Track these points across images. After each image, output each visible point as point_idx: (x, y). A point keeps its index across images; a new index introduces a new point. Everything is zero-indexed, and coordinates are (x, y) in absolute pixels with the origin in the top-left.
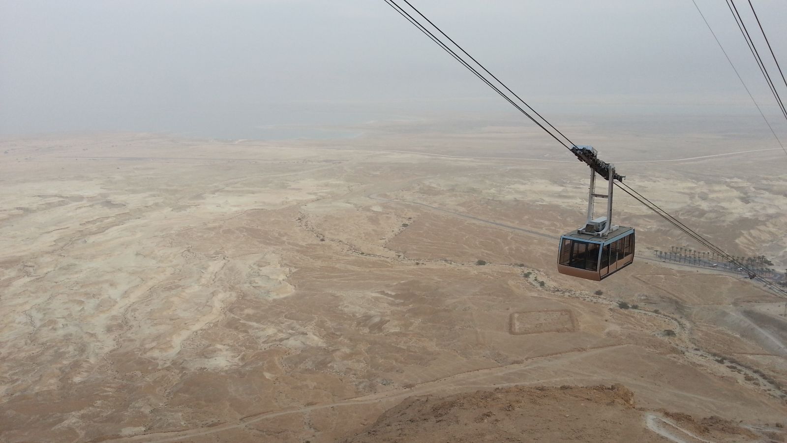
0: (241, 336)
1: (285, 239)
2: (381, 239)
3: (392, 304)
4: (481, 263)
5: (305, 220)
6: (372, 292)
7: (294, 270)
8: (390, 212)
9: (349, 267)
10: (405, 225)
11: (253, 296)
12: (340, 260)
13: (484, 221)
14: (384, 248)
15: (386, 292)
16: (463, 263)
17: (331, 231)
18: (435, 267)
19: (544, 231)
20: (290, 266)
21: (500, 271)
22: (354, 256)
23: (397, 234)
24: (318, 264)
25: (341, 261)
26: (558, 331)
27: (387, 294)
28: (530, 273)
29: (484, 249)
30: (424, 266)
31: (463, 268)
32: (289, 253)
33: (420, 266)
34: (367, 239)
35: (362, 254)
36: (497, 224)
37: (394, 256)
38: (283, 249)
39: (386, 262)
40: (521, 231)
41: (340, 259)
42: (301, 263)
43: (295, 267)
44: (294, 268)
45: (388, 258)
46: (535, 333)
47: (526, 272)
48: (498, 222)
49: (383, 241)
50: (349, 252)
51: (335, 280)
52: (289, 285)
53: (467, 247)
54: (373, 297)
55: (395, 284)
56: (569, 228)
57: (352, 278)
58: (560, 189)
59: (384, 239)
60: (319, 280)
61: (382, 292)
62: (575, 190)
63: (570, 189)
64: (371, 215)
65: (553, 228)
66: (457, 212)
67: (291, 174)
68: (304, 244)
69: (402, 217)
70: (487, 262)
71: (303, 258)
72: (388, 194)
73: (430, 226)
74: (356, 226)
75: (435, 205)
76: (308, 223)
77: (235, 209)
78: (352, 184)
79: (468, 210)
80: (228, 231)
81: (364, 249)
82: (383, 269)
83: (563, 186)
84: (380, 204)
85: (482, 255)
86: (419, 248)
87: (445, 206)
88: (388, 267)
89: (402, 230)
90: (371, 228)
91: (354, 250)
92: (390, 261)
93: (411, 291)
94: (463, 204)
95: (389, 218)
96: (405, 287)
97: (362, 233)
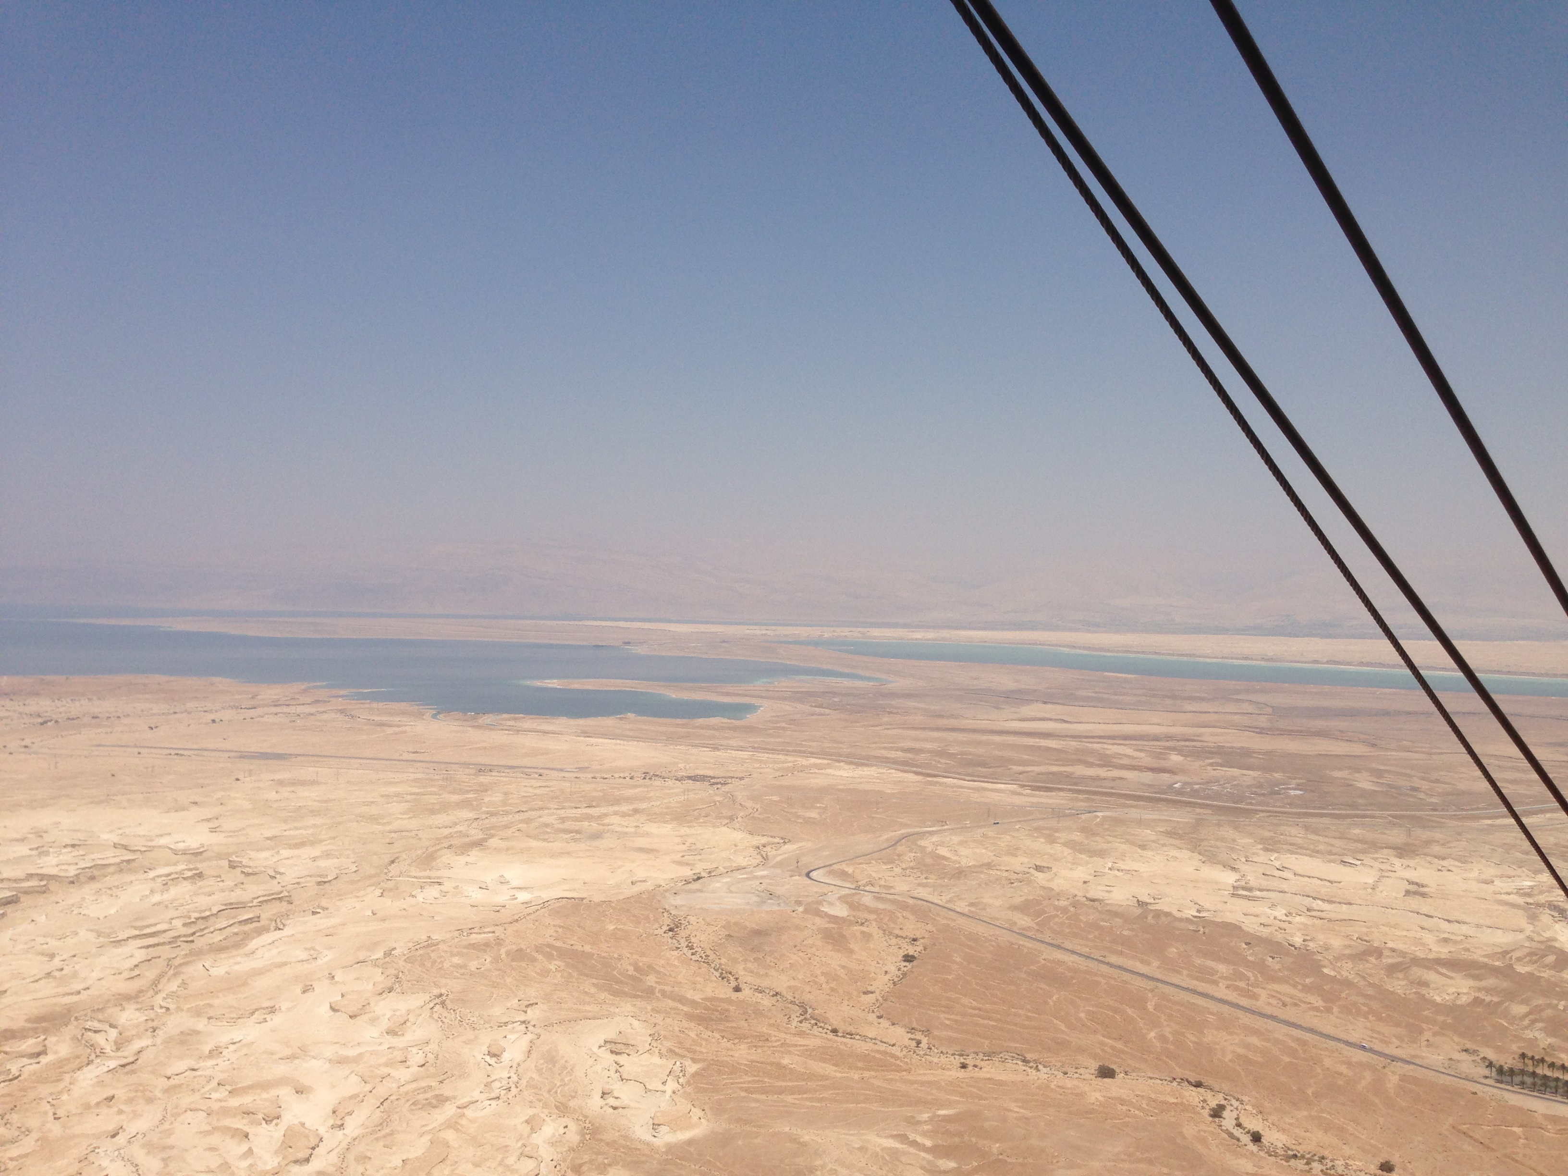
1: (651, 980)
2: (865, 993)
4: (1106, 1073)
5: (683, 933)
6: (880, 1135)
7: (692, 1068)
8: (867, 920)
9: (815, 1066)
10: (908, 958)
11: (617, 1134)
12: (789, 1046)
13: (1080, 955)
14: (880, 1017)
15: (912, 1137)
16: (1064, 1070)
17: (750, 967)
18: (1003, 1077)
19: (1221, 991)
20: (683, 1057)
21: (1153, 1096)
22: (817, 1039)
23: (896, 979)
24: (743, 1053)
25: (791, 1049)
27: (914, 1143)
28: (1221, 1108)
29: (1103, 1036)
30: (977, 1074)
31: (1069, 1083)
32: (668, 1020)
33: (970, 1073)
34: (832, 989)
35: (835, 1031)
36: (1112, 965)
37: (907, 1042)
38: (656, 1011)
39: (893, 1056)
40: (1172, 989)
41: (788, 1041)
42: (704, 1050)
43: (694, 1061)
44: (690, 1062)
45: (893, 1045)
47: (1213, 1103)
48: (1113, 959)
49: (870, 998)
50: (803, 1024)
51: (790, 1099)
52: (695, 1109)
53: (1062, 1027)
54: (883, 1149)
55: (925, 1116)
56: (1276, 987)
57: (826, 1094)
58: (1229, 878)
59: (872, 993)
60: (754, 1096)
61: (903, 1138)
62: (1264, 882)
63: (1253, 880)
64: (827, 926)
65: (1242, 984)
66: (1015, 929)
67: (625, 808)
68: (698, 997)
69: (897, 936)
70: (1117, 1070)
71: (705, 1036)
72: (850, 870)
73: (965, 963)
74: (801, 954)
75: (962, 906)
76: (693, 940)
77: (523, 896)
78: (764, 840)
79: (1037, 924)
80: (519, 955)
81: (835, 1019)
82: (890, 1075)
83: (1233, 869)
84: (840, 898)
85: (1103, 1050)
86: (956, 1021)
87: (985, 909)
88: (899, 1070)
89: (905, 969)
90: (835, 960)
91: (813, 1022)
92: (900, 1055)
93: (966, 1138)
94: (1024, 908)
95: (867, 937)
96: (952, 1127)
97: (819, 972)
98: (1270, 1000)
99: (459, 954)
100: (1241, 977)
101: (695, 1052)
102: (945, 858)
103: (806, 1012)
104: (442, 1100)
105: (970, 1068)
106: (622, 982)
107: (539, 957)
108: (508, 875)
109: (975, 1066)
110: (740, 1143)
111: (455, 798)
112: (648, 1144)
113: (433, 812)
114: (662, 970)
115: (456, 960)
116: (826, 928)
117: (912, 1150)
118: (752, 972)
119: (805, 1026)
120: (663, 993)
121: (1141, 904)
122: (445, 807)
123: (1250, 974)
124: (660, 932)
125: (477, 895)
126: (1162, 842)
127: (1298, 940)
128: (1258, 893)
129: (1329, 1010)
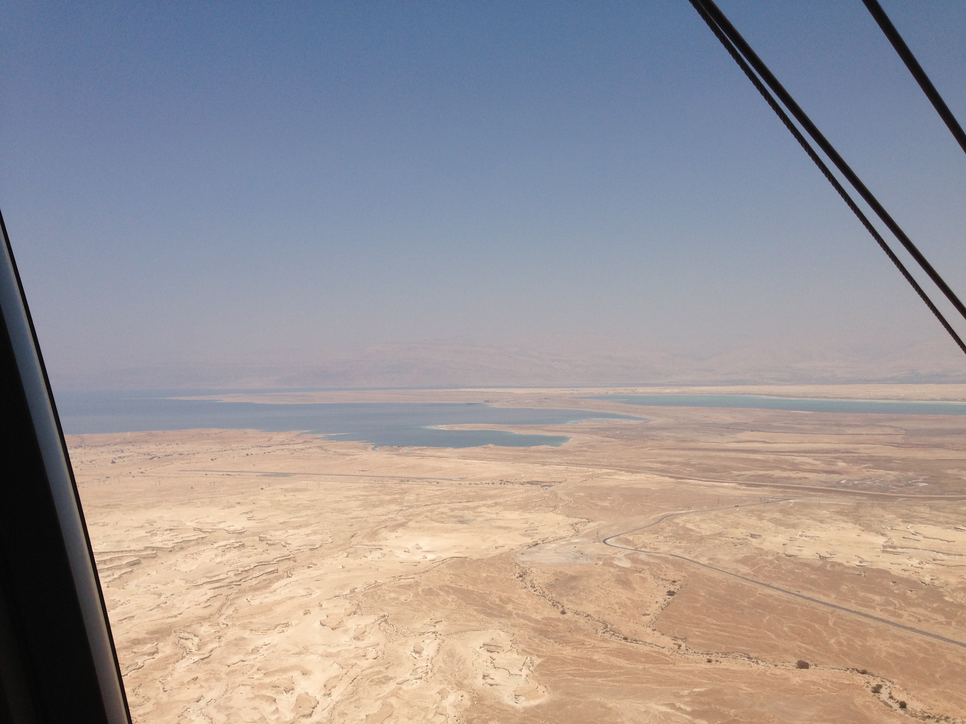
1: (510, 607)
2: (643, 615)
4: (803, 665)
5: (528, 578)
6: (657, 704)
9: (614, 660)
10: (671, 593)
11: (493, 701)
12: (597, 648)
13: (784, 591)
14: (654, 630)
15: (678, 705)
16: (775, 664)
17: (571, 599)
18: (735, 668)
19: (877, 613)
20: (531, 654)
22: (615, 643)
24: (568, 652)
25: (599, 650)
27: (680, 709)
28: (879, 686)
29: (800, 642)
31: (778, 671)
32: (522, 632)
33: (714, 665)
34: (623, 613)
35: (625, 639)
36: (805, 598)
37: (672, 646)
38: (513, 626)
39: (663, 654)
40: (844, 611)
41: (596, 645)
43: (539, 656)
44: (536, 657)
45: (664, 648)
47: (874, 684)
48: (805, 593)
49: (647, 619)
50: (606, 634)
51: (599, 680)
52: (540, 686)
53: (773, 636)
54: (660, 712)
55: (686, 692)
56: (914, 609)
58: (881, 541)
59: (648, 615)
60: (577, 678)
61: (672, 706)
62: (904, 543)
63: (896, 541)
64: (618, 573)
65: (891, 608)
66: (739, 574)
67: (489, 502)
68: (539, 618)
69: (663, 580)
70: (810, 664)
71: (545, 642)
72: (631, 538)
73: (707, 596)
74: (603, 591)
75: (704, 560)
76: (535, 582)
77: (430, 556)
78: (576, 520)
79: (753, 571)
80: (429, 592)
81: (625, 631)
82: (662, 666)
83: (883, 535)
84: (625, 556)
85: (800, 651)
86: (703, 633)
87: (718, 562)
88: (668, 663)
89: (669, 600)
90: (624, 595)
91: (612, 633)
92: (668, 654)
93: (713, 706)
94: (744, 561)
95: (644, 580)
96: (703, 699)
97: (614, 602)
98: (911, 618)
99: (393, 591)
100: (890, 603)
101: (538, 651)
102: (691, 530)
103: (607, 627)
104: (388, 679)
105: (714, 662)
106: (492, 608)
107: (442, 593)
108: (421, 544)
109: (717, 661)
110: (569, 707)
111: (387, 498)
112: (513, 708)
113: (375, 506)
114: (516, 601)
115: (392, 595)
116: (618, 575)
117: (678, 713)
118: (571, 602)
119: (607, 635)
120: (517, 614)
121: (822, 558)
122: (382, 503)
123: (896, 602)
124: (514, 577)
125: (403, 556)
126: (834, 518)
127: (927, 579)
128: (900, 550)
129: (949, 624)
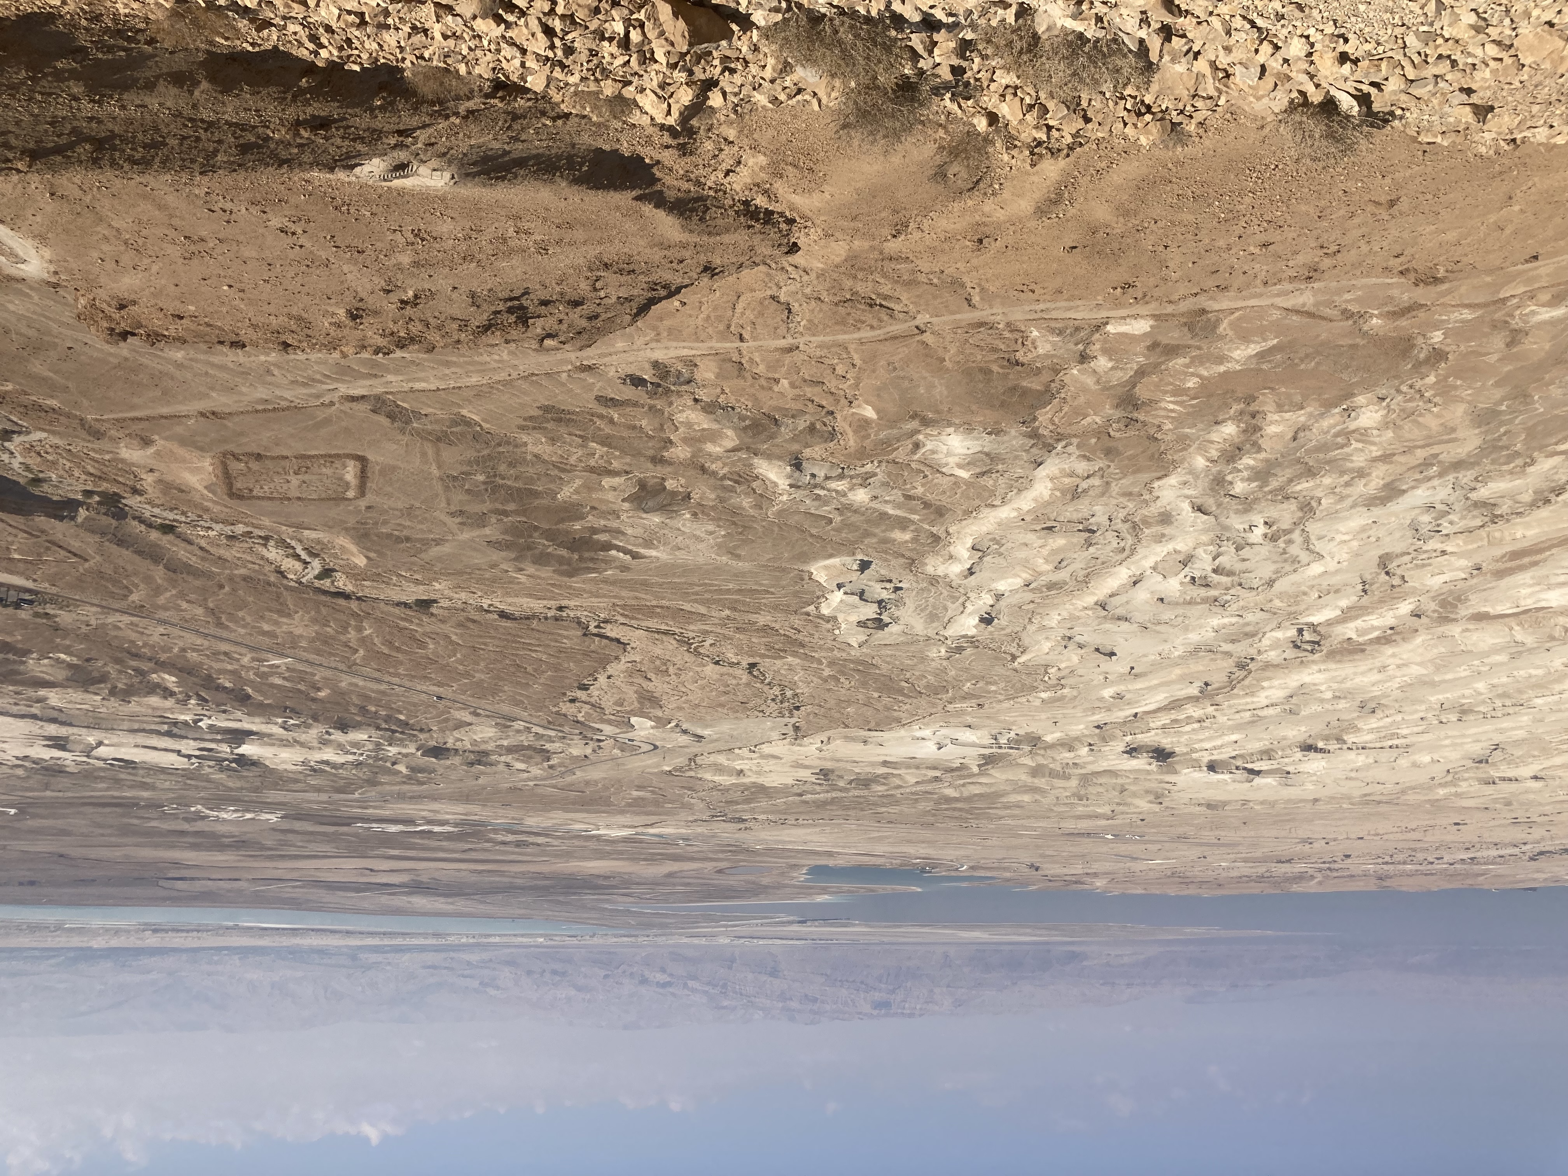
0: (920, 490)
1: (828, 671)
2: (635, 661)
3: (619, 532)
6: (658, 558)
8: (615, 714)
9: (703, 610)
12: (719, 624)
13: (414, 690)
14: (629, 644)
15: (627, 557)
17: (734, 682)
18: (526, 601)
20: (818, 617)
21: (384, 586)
22: (691, 630)
24: (763, 619)
25: (718, 621)
26: (259, 457)
29: (416, 630)
30: (549, 603)
32: (821, 642)
34: (665, 664)
37: (609, 627)
38: (831, 650)
39: (626, 616)
40: (335, 666)
41: (719, 627)
42: (797, 621)
44: (812, 613)
45: (622, 624)
46: (313, 457)
47: (326, 581)
48: (383, 687)
49: (631, 657)
51: (731, 586)
52: (822, 581)
53: (454, 637)
54: (657, 549)
55: (610, 572)
56: (229, 667)
57: (697, 589)
59: (628, 662)
60: (763, 588)
61: (637, 556)
65: (263, 669)
66: (472, 709)
69: (589, 703)
71: (793, 631)
73: (531, 683)
77: (923, 733)
82: (632, 602)
84: (635, 731)
85: (423, 620)
86: (557, 642)
87: (497, 724)
88: (624, 606)
89: (589, 679)
92: (618, 617)
93: (579, 557)
95: (618, 702)
96: (589, 565)
97: (673, 676)
105: (554, 607)
106: (854, 671)
109: (549, 609)
110: (787, 555)
114: (816, 679)
116: (654, 708)
117: (630, 548)
118: (735, 677)
120: (820, 663)
121: (342, 728)
129: (183, 650)
